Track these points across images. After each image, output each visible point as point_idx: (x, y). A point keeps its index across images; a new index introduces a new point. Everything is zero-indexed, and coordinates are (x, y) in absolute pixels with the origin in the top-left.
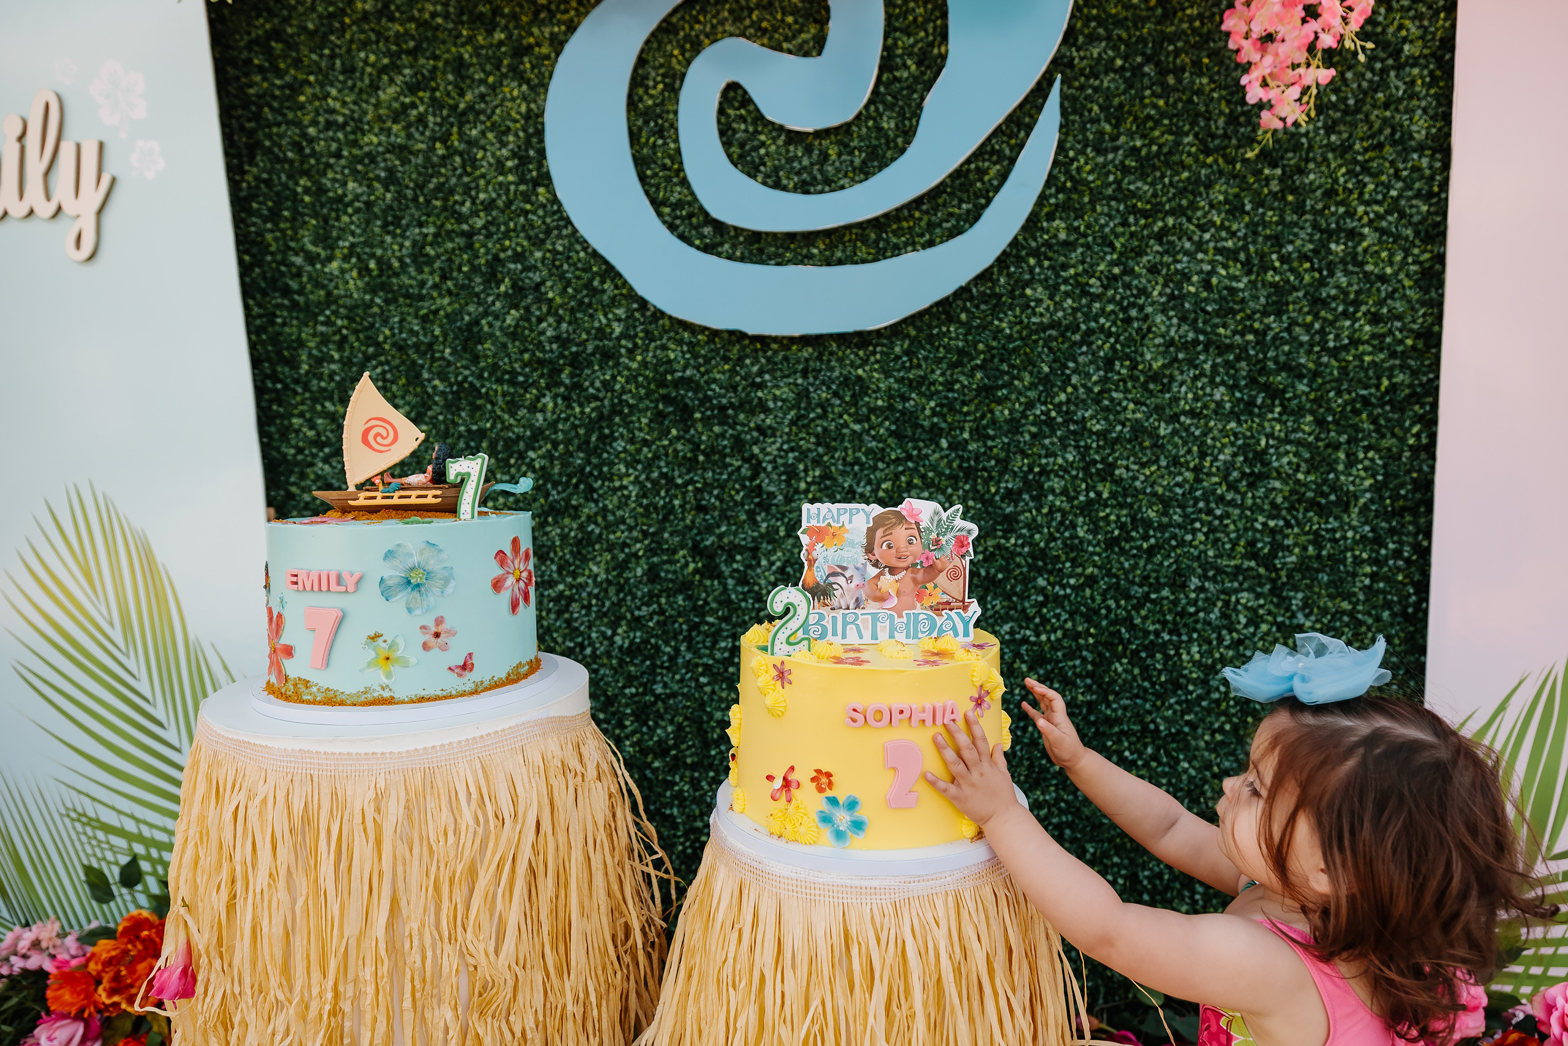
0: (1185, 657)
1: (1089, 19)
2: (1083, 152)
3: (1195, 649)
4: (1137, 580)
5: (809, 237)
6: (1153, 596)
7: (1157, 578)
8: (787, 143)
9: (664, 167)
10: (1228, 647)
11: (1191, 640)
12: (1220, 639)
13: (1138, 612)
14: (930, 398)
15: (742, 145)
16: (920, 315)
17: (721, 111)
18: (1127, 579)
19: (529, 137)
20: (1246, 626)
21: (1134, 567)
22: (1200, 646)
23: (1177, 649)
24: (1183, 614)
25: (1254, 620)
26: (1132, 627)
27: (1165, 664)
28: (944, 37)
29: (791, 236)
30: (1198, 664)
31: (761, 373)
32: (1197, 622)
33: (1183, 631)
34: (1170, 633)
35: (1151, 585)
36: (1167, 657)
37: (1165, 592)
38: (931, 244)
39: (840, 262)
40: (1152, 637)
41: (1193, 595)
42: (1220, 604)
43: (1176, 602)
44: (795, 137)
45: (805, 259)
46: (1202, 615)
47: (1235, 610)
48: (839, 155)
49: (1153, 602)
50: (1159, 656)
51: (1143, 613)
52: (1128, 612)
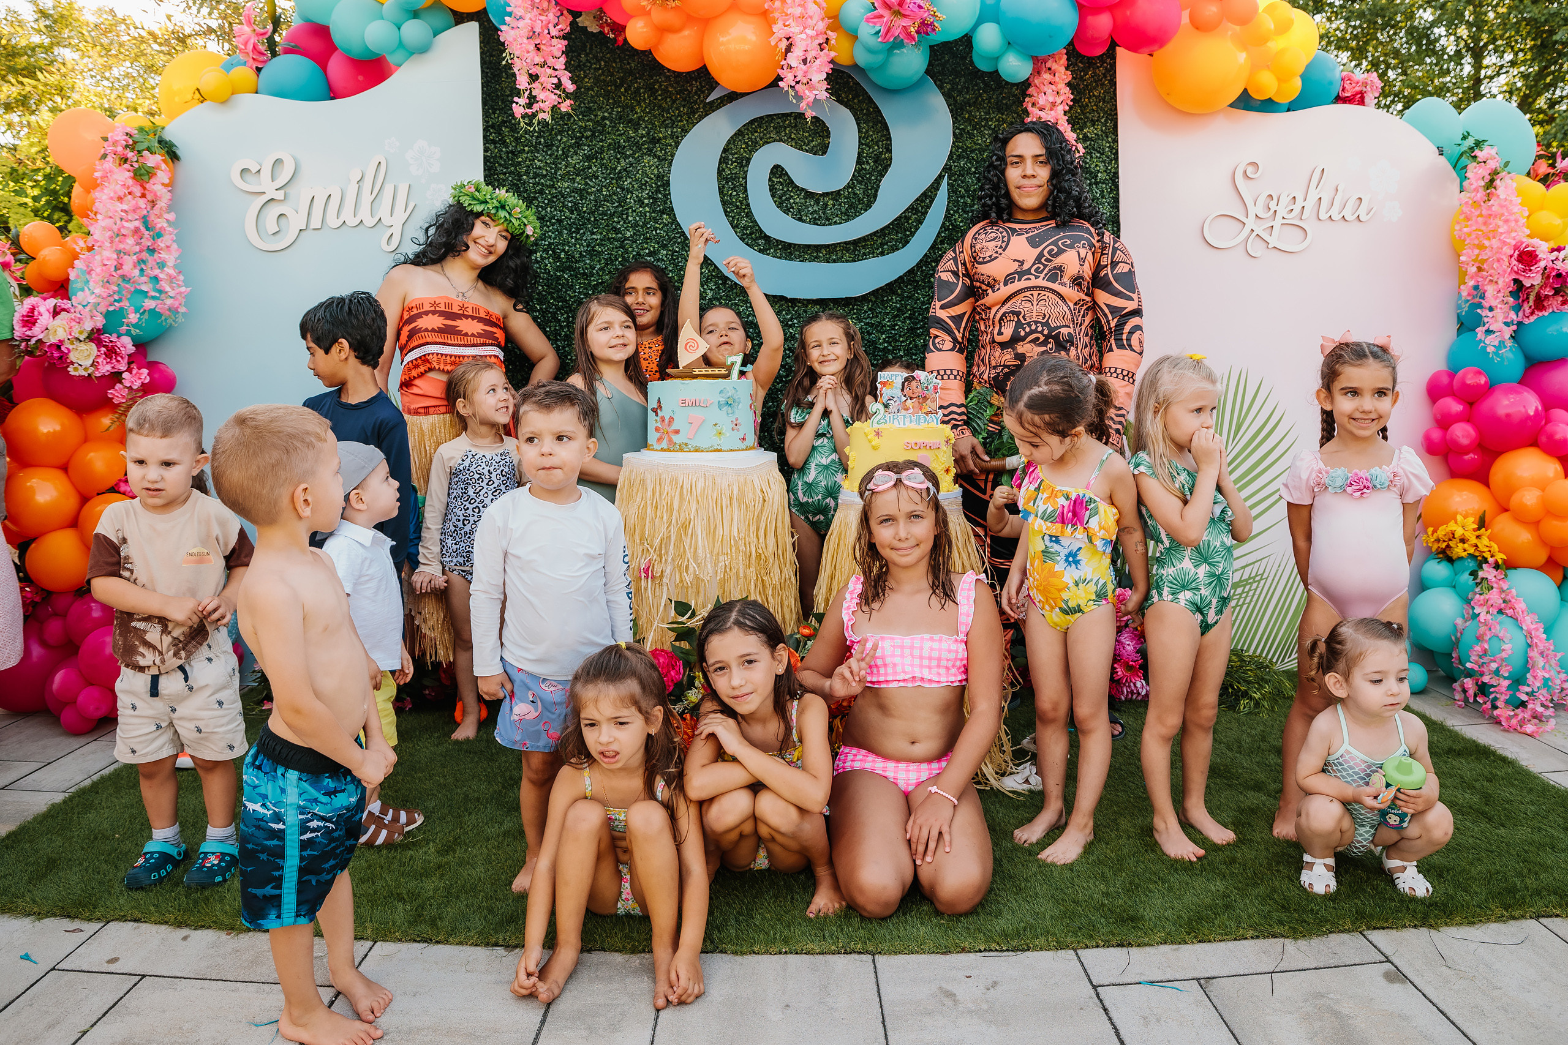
1: (959, 148)
2: (957, 212)
5: (818, 248)
8: (805, 198)
9: (737, 207)
14: (883, 333)
15: (780, 198)
16: (877, 290)
17: (770, 179)
19: (658, 187)
28: (889, 151)
29: (809, 246)
31: (791, 320)
38: (882, 254)
39: (835, 261)
44: (809, 195)
45: (816, 259)
48: (834, 205)
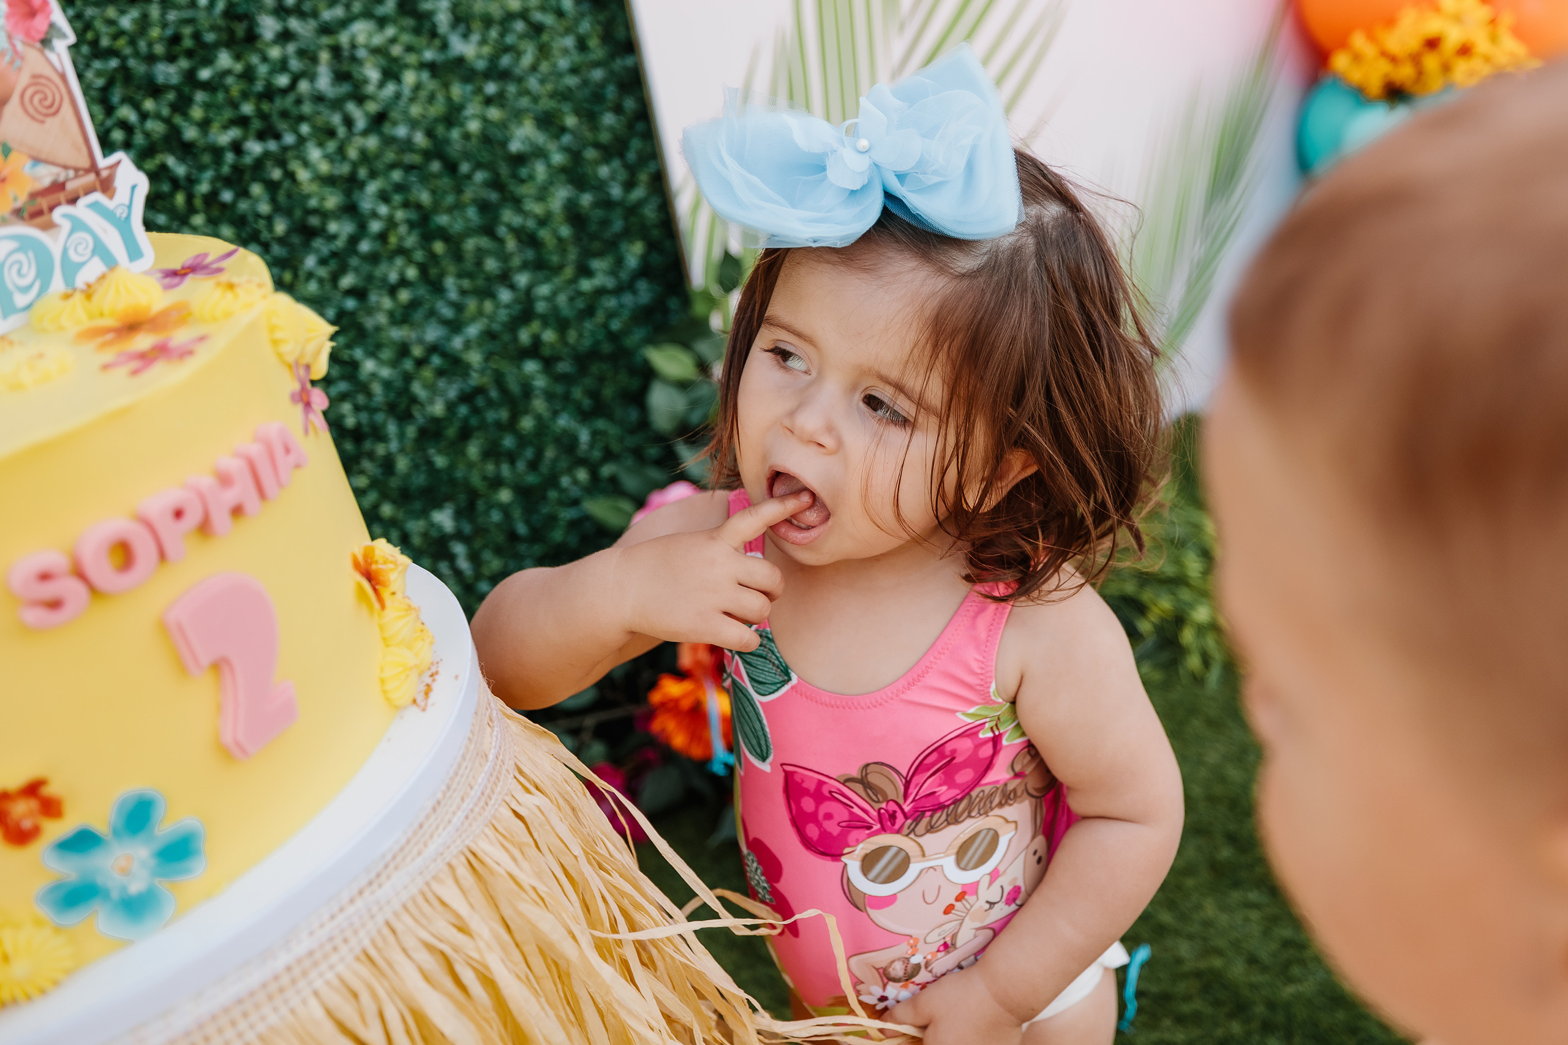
0: (303, 175)
3: (314, 154)
4: (159, 49)
6: (205, 74)
7: (197, 36)
10: (365, 133)
11: (302, 140)
12: (349, 122)
13: (185, 115)
18: (137, 54)
20: (381, 85)
21: (144, 23)
22: (321, 145)
23: (282, 163)
24: (270, 93)
25: (391, 73)
26: (186, 150)
27: (273, 200)
30: (329, 181)
32: (299, 102)
33: (282, 126)
34: (261, 136)
35: (189, 54)
36: (272, 187)
37: (224, 59)
40: (230, 157)
41: (275, 53)
42: (325, 56)
43: (248, 75)
46: (304, 86)
47: (354, 59)
49: (207, 86)
50: (256, 189)
51: (197, 113)
52: (167, 121)
